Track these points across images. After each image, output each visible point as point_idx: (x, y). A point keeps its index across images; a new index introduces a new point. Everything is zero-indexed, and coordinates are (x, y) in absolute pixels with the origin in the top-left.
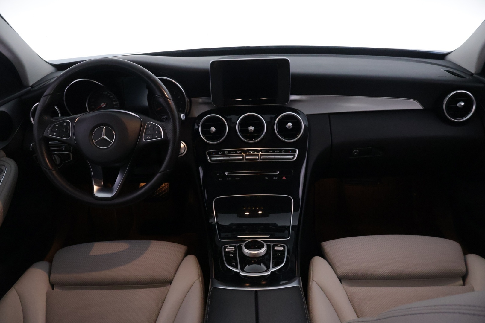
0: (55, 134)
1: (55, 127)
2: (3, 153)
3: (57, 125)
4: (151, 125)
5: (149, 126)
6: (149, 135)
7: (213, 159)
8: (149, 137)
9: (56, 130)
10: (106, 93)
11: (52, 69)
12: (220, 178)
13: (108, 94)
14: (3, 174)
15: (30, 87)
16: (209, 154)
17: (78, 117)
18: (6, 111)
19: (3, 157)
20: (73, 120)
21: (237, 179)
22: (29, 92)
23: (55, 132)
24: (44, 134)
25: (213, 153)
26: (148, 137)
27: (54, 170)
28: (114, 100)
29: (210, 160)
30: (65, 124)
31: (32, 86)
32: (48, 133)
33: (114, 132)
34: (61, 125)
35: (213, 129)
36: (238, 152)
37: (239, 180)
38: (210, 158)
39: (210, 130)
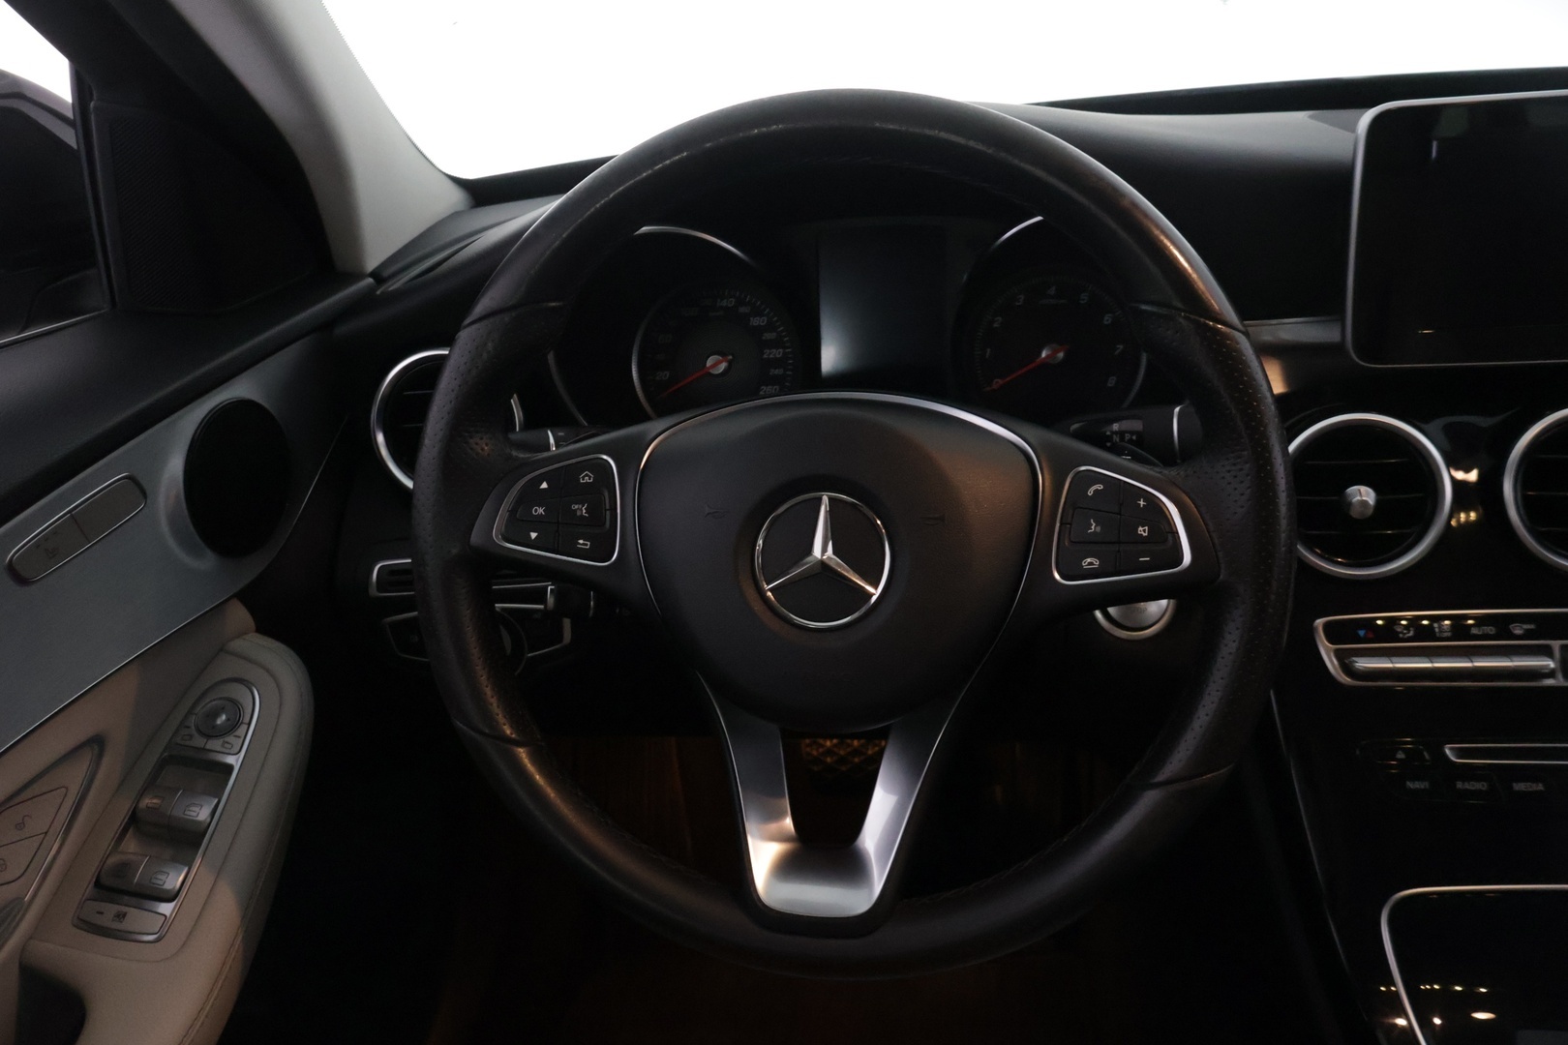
0: (534, 535)
1: (530, 495)
2: (239, 615)
3: (544, 485)
4: (1100, 487)
5: (1090, 492)
6: (1090, 545)
7: (1364, 664)
8: (1096, 563)
9: (541, 511)
10: (732, 302)
11: (456, 198)
12: (1413, 779)
13: (743, 310)
14: (241, 731)
15: (370, 280)
16: (1334, 633)
17: (658, 436)
18: (260, 401)
19: (241, 635)
20: (627, 454)
21: (1519, 787)
22: (365, 302)
23: (536, 523)
24: (475, 538)
25: (1362, 633)
26: (1090, 562)
27: (519, 744)
28: (768, 336)
29: (1348, 669)
30: (586, 478)
31: (378, 276)
32: (492, 530)
33: (879, 522)
34: (565, 479)
35: (1364, 495)
36: (1518, 632)
37: (1537, 792)
38: (1341, 655)
39: (1345, 504)
